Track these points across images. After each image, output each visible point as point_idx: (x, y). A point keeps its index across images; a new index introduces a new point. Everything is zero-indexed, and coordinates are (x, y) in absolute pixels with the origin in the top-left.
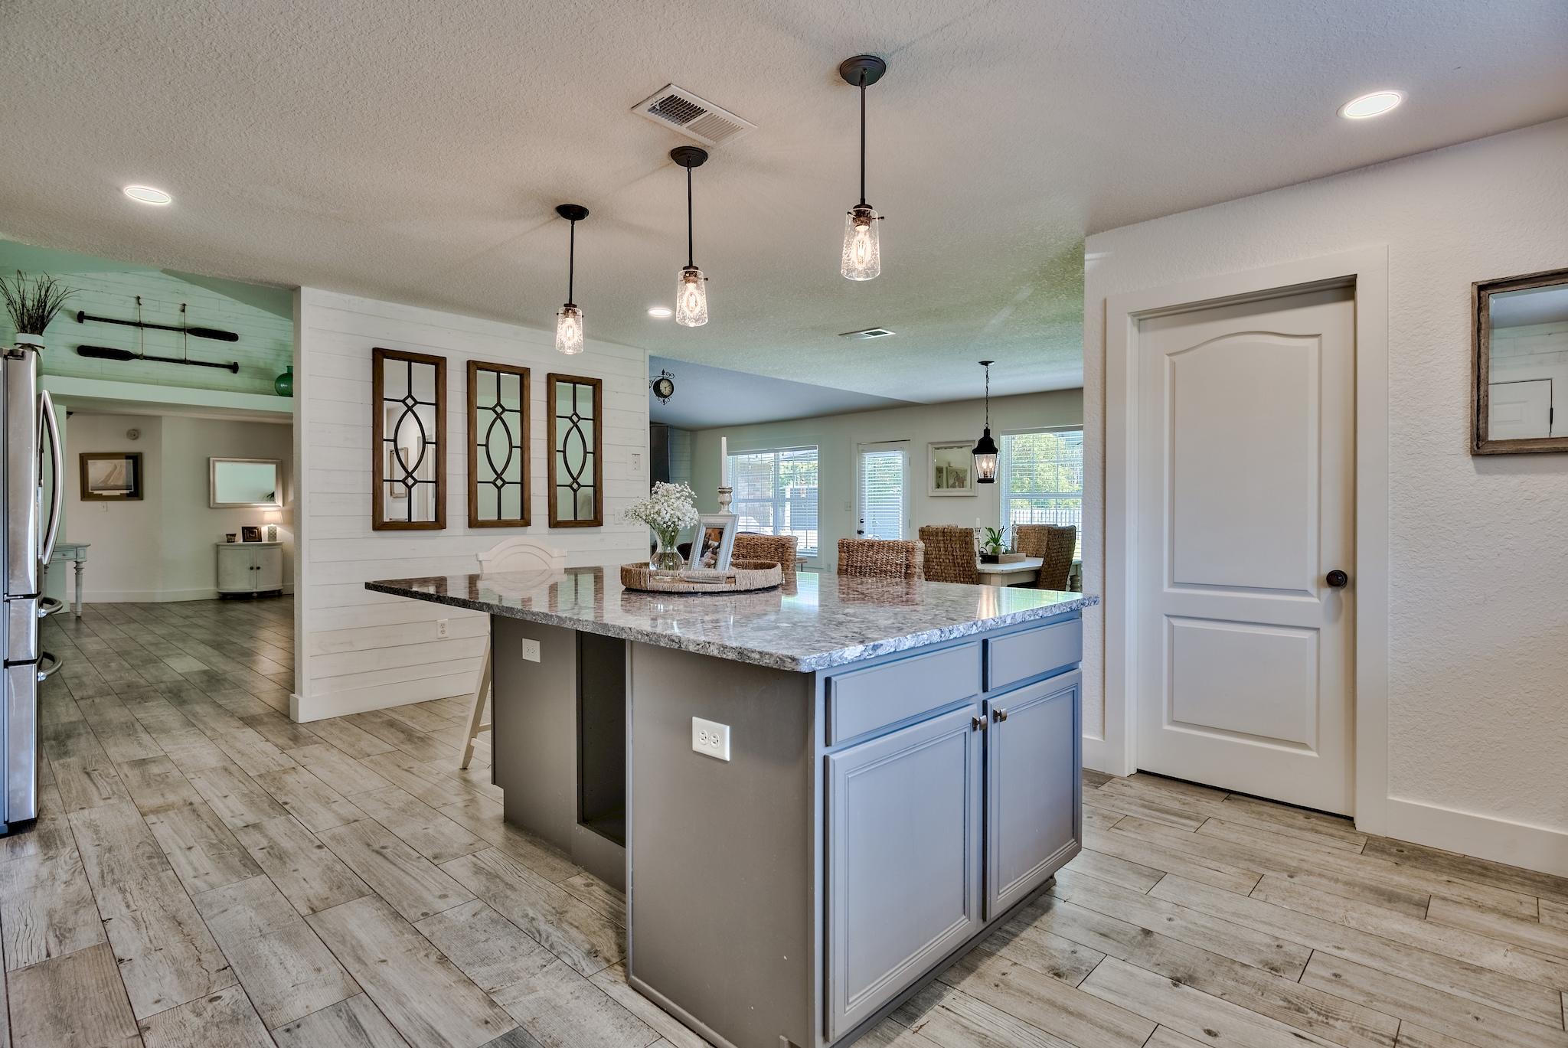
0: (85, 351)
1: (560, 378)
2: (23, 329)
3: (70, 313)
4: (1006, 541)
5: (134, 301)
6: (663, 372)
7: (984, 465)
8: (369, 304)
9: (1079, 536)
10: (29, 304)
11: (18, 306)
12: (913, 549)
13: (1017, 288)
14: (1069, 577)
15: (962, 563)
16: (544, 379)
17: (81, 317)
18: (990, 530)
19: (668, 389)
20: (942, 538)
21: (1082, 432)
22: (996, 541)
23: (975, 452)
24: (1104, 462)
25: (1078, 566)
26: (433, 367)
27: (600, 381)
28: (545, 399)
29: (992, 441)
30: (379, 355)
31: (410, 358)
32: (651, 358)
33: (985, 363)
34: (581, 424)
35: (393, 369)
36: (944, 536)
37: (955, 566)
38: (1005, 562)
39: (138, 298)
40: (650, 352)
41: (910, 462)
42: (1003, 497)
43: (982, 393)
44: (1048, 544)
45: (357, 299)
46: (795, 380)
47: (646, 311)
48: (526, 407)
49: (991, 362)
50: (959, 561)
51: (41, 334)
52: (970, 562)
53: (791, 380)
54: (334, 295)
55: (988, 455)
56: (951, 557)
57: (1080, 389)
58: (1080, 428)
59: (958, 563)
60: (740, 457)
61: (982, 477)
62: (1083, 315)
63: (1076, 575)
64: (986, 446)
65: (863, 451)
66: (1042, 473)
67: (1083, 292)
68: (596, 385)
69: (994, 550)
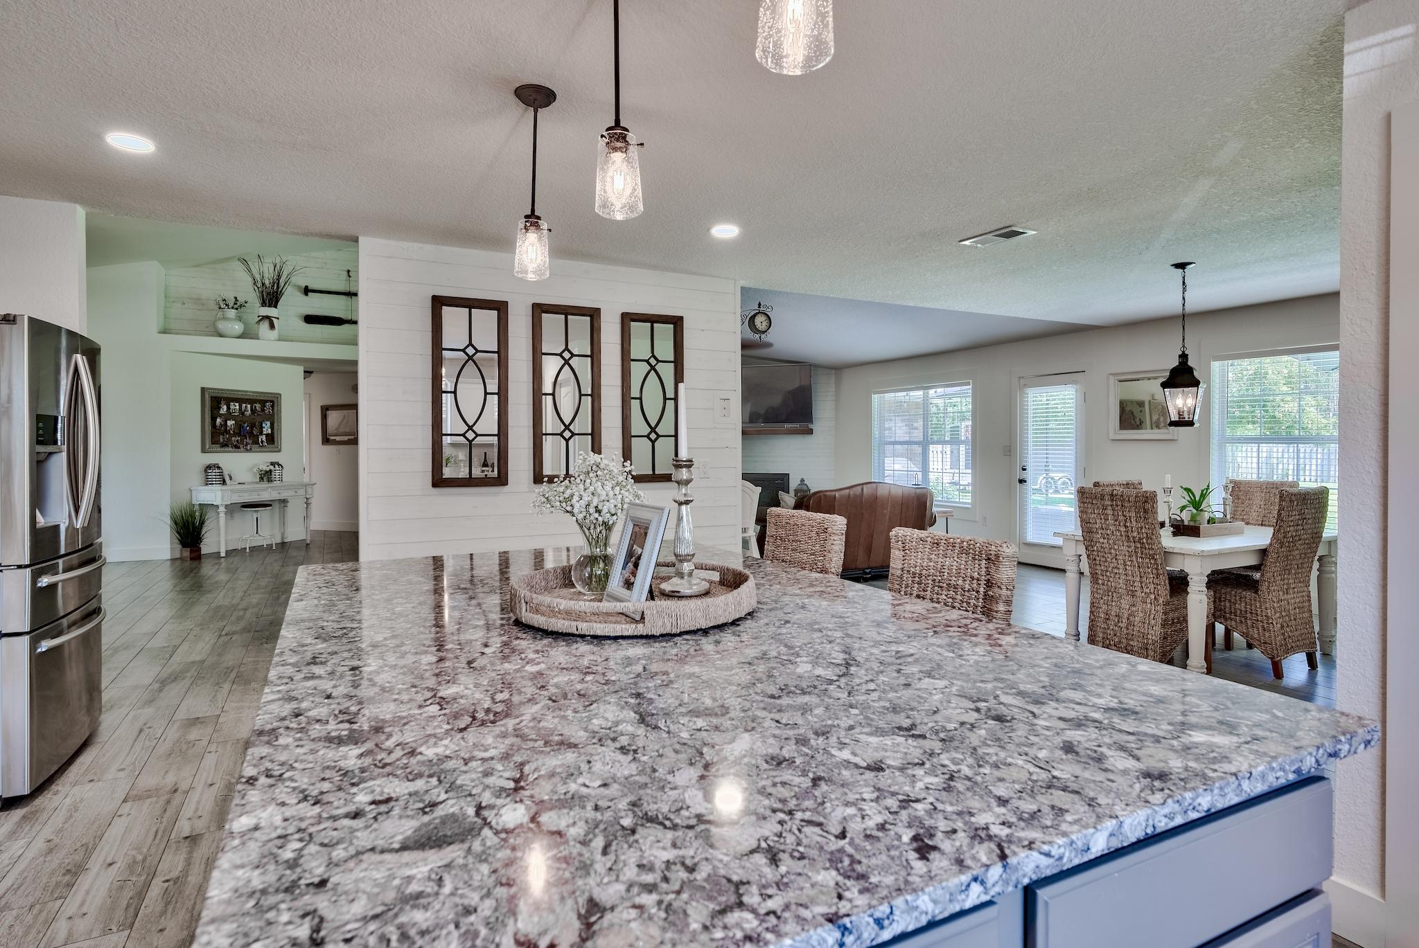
0: (310, 319)
1: (634, 317)
2: (264, 304)
3: (299, 287)
4: (1216, 503)
5: (346, 273)
6: (760, 304)
7: (1179, 402)
8: (429, 249)
9: (1333, 499)
10: (267, 282)
11: (259, 285)
12: (997, 556)
13: (1218, 136)
14: (1317, 558)
15: (1140, 539)
16: (618, 320)
17: (307, 291)
18: (1188, 490)
19: (765, 324)
20: (1109, 503)
21: (1337, 353)
22: (1197, 505)
23: (1165, 385)
24: (1385, 404)
25: (1332, 543)
26: (495, 313)
27: (681, 318)
28: (619, 341)
29: (1190, 370)
30: (439, 303)
31: (471, 304)
32: (745, 290)
33: (1182, 266)
34: (659, 367)
35: (453, 318)
36: (1112, 500)
37: (1128, 541)
38: (1211, 535)
39: (349, 271)
40: (743, 283)
41: (1086, 399)
42: (1214, 443)
43: (1178, 309)
44: (1279, 514)
45: (416, 246)
46: (927, 305)
47: (708, 230)
48: (596, 350)
49: (1191, 263)
50: (1135, 534)
51: (276, 307)
52: (1152, 537)
53: (921, 305)
54: (392, 243)
55: (1186, 389)
56: (1123, 529)
57: (1336, 294)
58: (1336, 348)
59: (1134, 538)
60: (887, 395)
61: (1174, 417)
62: (1339, 173)
63: (1329, 555)
64: (1182, 376)
65: (1026, 386)
66: (1282, 404)
67: (1340, 130)
68: (677, 322)
69: (1193, 518)
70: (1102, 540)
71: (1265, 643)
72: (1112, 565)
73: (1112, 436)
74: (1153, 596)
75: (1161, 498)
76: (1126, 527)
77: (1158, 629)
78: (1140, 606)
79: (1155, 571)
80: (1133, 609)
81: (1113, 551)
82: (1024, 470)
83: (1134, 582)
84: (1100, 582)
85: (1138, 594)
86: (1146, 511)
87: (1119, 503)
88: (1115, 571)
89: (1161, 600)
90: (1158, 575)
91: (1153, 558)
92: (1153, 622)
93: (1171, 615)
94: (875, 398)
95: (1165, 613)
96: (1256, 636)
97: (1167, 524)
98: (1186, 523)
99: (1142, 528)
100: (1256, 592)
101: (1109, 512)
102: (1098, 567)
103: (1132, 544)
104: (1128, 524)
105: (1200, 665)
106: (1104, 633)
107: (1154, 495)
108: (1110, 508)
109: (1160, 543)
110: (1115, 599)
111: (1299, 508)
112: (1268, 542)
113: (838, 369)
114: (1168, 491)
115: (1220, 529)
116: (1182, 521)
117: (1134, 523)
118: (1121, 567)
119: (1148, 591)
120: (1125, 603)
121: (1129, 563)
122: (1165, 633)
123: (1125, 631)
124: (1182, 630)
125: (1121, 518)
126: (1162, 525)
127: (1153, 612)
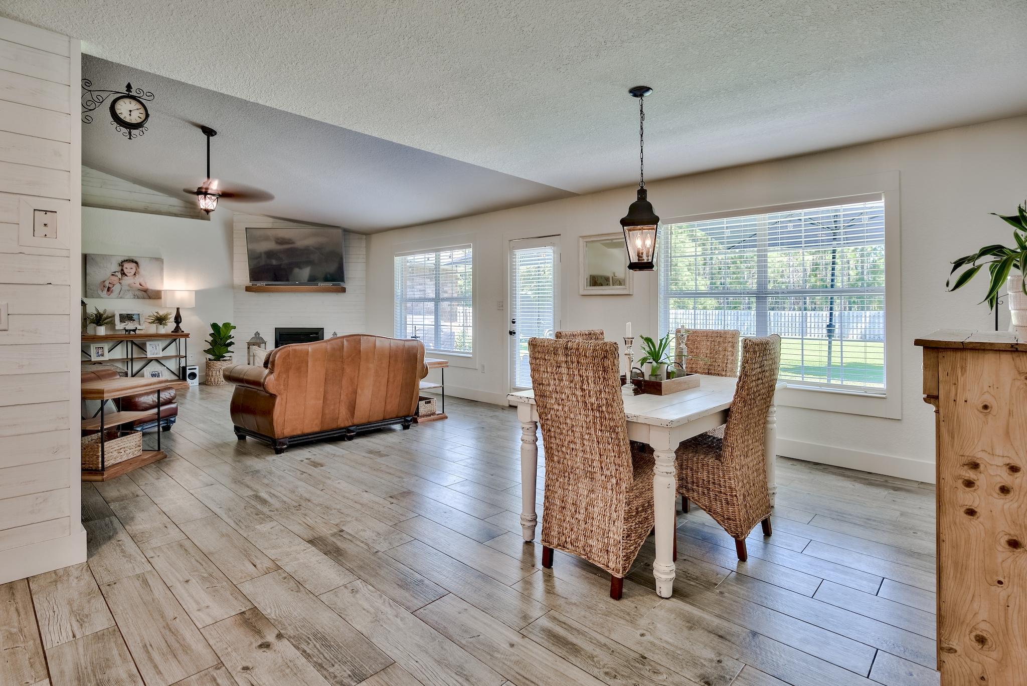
70: (556, 407)
71: (729, 519)
72: (568, 439)
73: (582, 292)
74: (614, 481)
75: (622, 350)
76: (583, 390)
77: (620, 524)
78: (599, 492)
79: (616, 449)
80: (593, 496)
81: (568, 421)
82: (514, 322)
83: (593, 461)
84: (556, 459)
85: (598, 476)
86: (605, 370)
87: (575, 359)
88: (572, 446)
89: (624, 486)
90: (620, 453)
91: (614, 431)
92: (614, 515)
93: (635, 504)
94: (398, 260)
95: (628, 504)
96: (719, 510)
97: (628, 380)
98: (647, 378)
99: (600, 392)
100: (718, 457)
101: (564, 370)
102: (553, 440)
103: (590, 413)
104: (585, 387)
105: (668, 570)
106: (560, 526)
107: (615, 346)
108: (564, 365)
109: (622, 411)
110: (572, 482)
111: (760, 359)
112: (731, 399)
113: (367, 234)
114: (628, 341)
115: (680, 383)
116: (643, 374)
117: (592, 385)
118: (578, 441)
119: (608, 473)
120: (583, 486)
121: (587, 437)
122: (630, 529)
123: (583, 526)
124: (646, 518)
125: (577, 378)
126: (623, 381)
127: (614, 501)
